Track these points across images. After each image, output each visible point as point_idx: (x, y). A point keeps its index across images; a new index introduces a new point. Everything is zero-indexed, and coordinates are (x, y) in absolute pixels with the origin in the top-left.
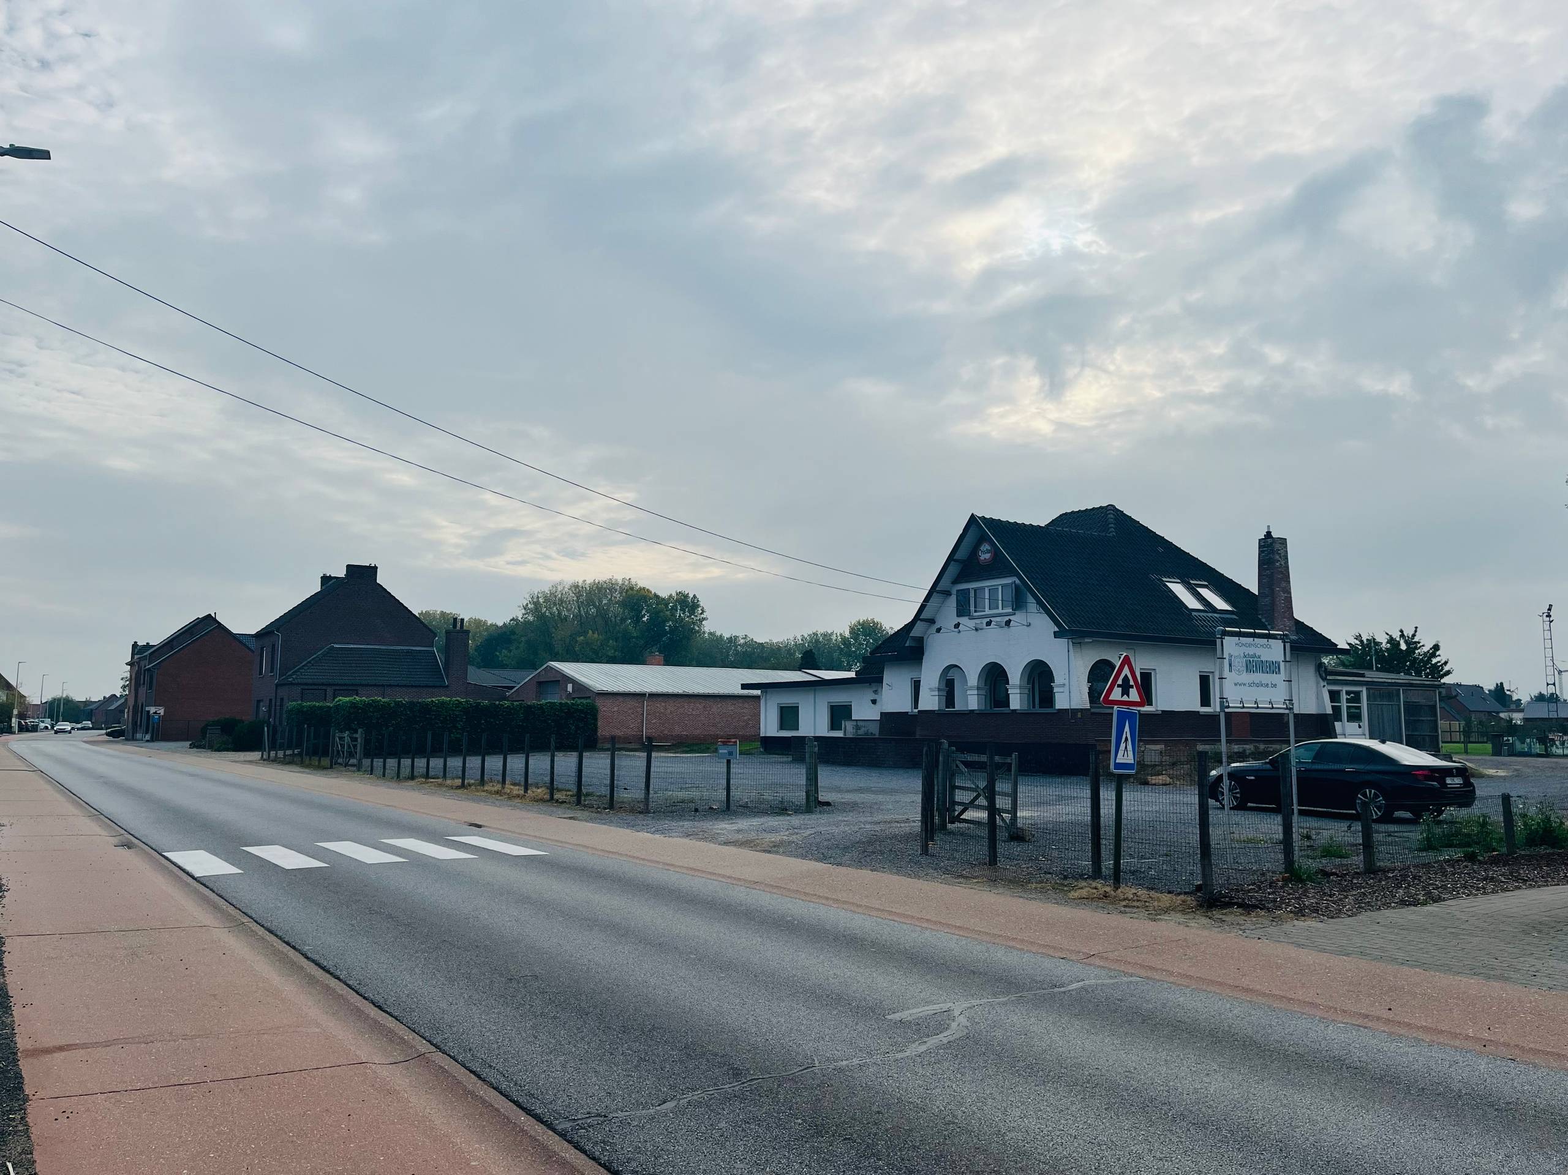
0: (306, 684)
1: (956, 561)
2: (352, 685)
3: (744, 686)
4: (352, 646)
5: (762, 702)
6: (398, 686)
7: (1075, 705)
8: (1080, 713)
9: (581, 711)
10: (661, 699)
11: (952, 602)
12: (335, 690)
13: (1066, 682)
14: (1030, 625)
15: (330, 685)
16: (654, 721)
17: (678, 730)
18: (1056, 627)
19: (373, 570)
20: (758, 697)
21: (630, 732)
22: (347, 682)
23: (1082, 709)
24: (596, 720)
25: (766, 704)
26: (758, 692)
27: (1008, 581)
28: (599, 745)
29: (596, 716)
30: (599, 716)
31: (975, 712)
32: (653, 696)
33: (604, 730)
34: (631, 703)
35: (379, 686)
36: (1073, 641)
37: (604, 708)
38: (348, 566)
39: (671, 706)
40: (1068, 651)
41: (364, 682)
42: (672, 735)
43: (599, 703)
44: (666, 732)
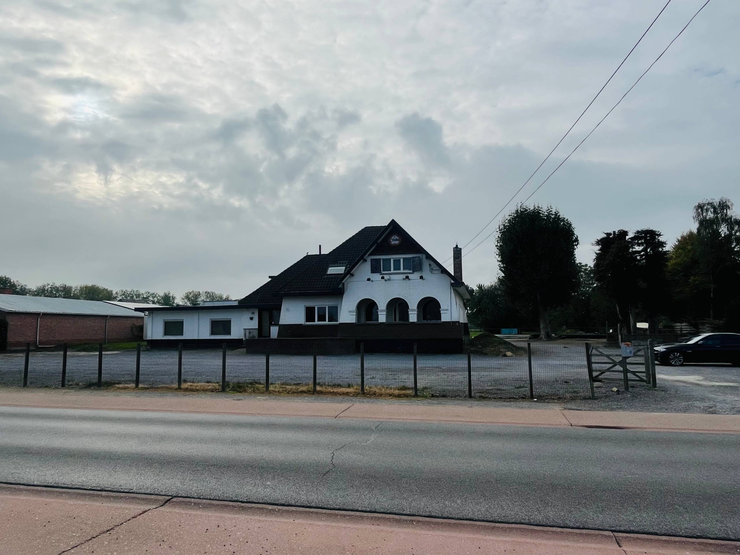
5: (149, 320)
7: (457, 320)
8: (458, 323)
10: (48, 317)
11: (368, 265)
13: (449, 308)
16: (43, 332)
20: (145, 317)
21: (28, 339)
24: (7, 331)
25: (152, 321)
30: (9, 328)
31: (385, 323)
33: (10, 337)
34: (29, 319)
39: (54, 322)
42: (54, 340)
43: (8, 319)
44: (50, 338)
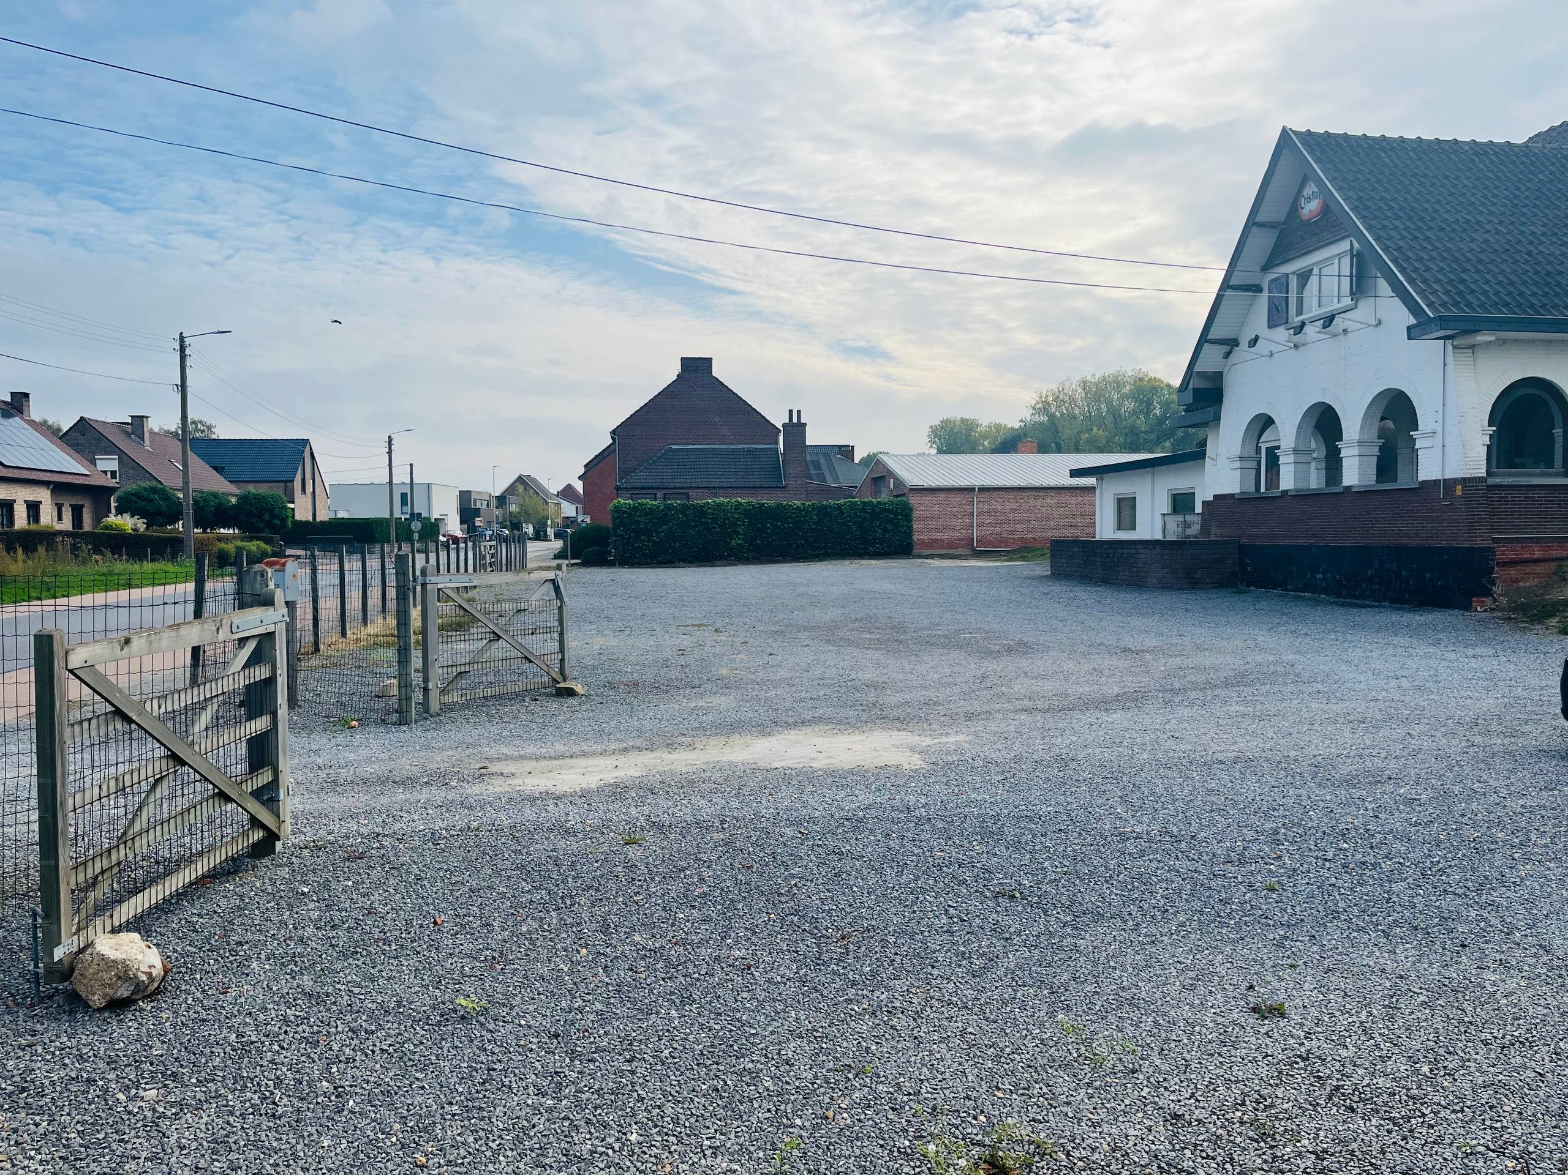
0: (634, 488)
1: (1261, 225)
2: (682, 488)
3: (1075, 473)
4: (691, 447)
5: (1098, 491)
6: (730, 487)
7: (1454, 472)
8: (1460, 487)
9: (889, 511)
10: (995, 494)
11: (1262, 303)
12: (665, 494)
13: (1441, 427)
14: (1380, 323)
15: (658, 488)
16: (989, 521)
17: (1021, 532)
18: (1411, 317)
19: (708, 362)
20: (1092, 489)
21: (956, 535)
22: (677, 485)
23: (1464, 479)
24: (910, 521)
25: (1101, 496)
26: (1090, 481)
27: (1345, 246)
28: (916, 551)
29: (909, 516)
30: (915, 516)
31: (1290, 494)
32: (983, 490)
33: (920, 532)
34: (955, 500)
35: (710, 488)
36: (1455, 343)
37: (919, 506)
38: (684, 360)
39: (1009, 503)
40: (1445, 365)
41: (694, 485)
42: (1013, 539)
43: (914, 500)
44: (1005, 535)
